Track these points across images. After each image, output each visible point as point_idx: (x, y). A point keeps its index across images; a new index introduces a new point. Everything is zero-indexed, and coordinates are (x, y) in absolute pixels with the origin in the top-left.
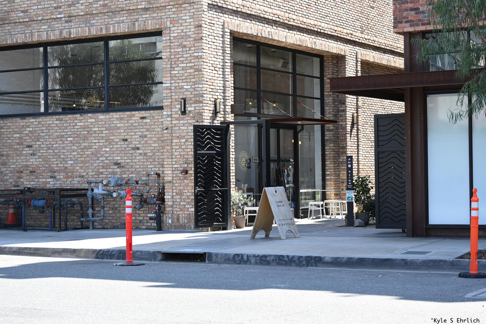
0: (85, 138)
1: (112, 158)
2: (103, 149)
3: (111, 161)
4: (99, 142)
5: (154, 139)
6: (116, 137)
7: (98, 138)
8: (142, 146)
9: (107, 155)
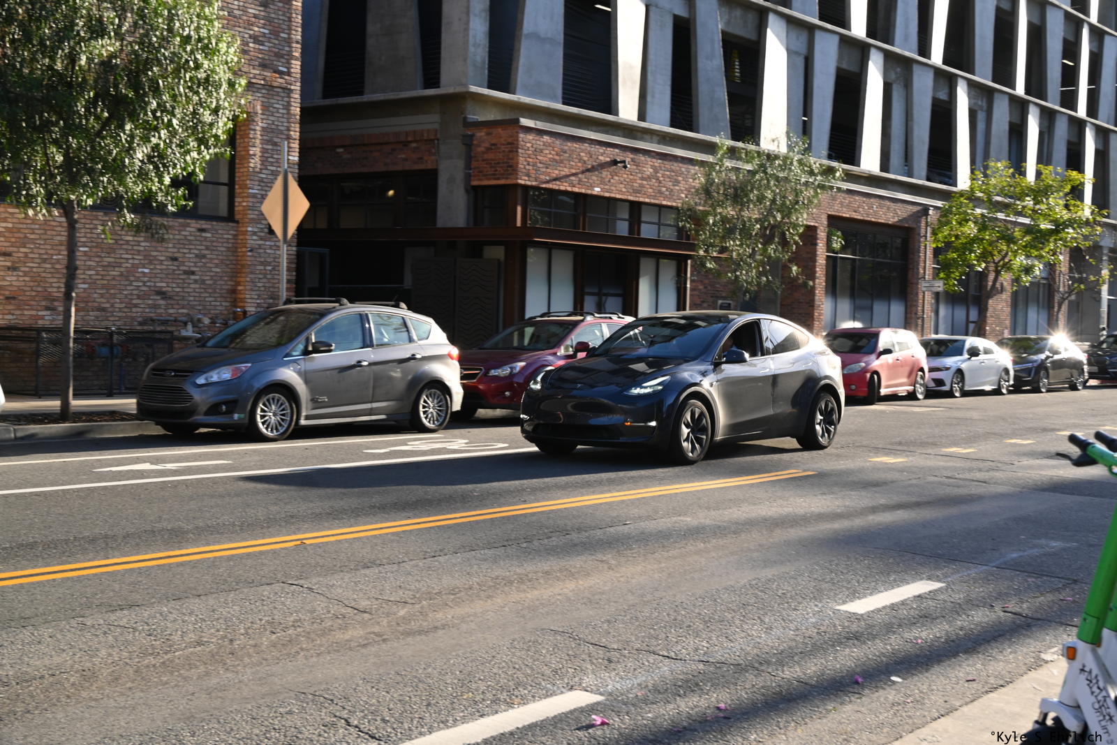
0: (111, 250)
1: (152, 284)
2: (140, 270)
3: (153, 289)
4: (133, 258)
5: (216, 261)
6: (159, 254)
7: (132, 252)
8: (198, 269)
9: (146, 279)
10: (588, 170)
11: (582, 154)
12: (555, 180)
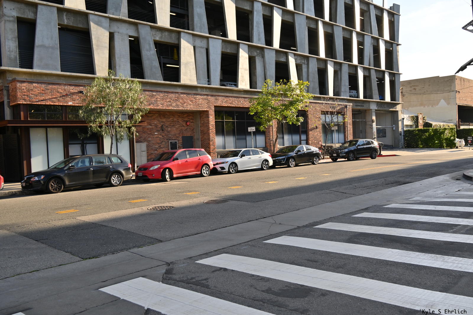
10: (64, 96)
11: (59, 90)
12: (42, 100)
